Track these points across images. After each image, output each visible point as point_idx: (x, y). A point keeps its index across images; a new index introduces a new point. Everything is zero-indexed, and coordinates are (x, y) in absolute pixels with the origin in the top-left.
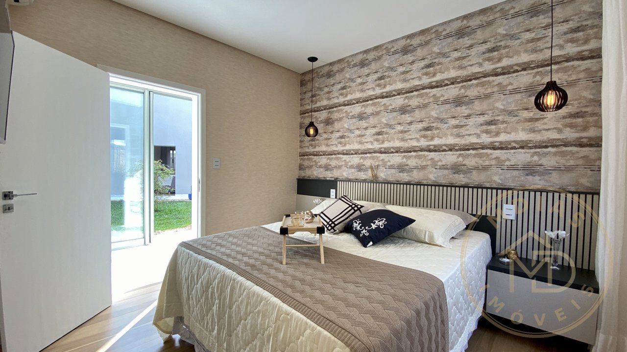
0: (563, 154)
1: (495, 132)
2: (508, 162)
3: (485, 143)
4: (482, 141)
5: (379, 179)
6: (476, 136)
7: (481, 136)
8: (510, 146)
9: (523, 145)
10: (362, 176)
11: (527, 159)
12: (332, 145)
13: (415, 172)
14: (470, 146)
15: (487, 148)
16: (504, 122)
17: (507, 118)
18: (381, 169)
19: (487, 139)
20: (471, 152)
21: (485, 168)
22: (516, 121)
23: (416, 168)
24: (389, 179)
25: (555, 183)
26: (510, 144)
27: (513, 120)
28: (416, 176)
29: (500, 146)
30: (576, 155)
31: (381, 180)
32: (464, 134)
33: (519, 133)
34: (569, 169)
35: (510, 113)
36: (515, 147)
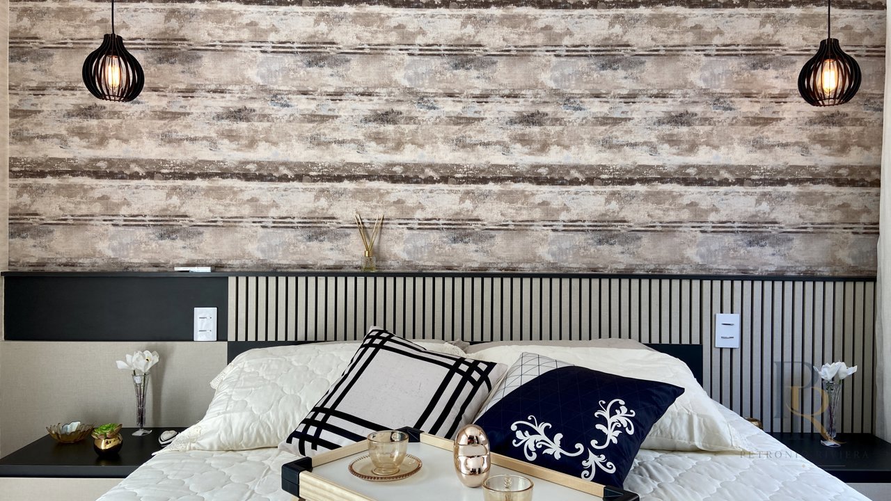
0: (809, 199)
1: (687, 141)
2: (714, 213)
3: (668, 169)
4: (660, 163)
5: (389, 262)
6: (648, 148)
7: (660, 151)
8: (717, 178)
9: (742, 177)
10: (326, 253)
11: (749, 209)
12: (193, 140)
13: (499, 239)
14: (636, 173)
15: (672, 180)
16: (706, 119)
17: (712, 112)
18: (394, 229)
19: (671, 157)
20: (638, 187)
21: (669, 229)
22: (728, 121)
23: (503, 227)
24: (421, 263)
25: (797, 261)
26: (717, 173)
27: (722, 117)
28: (502, 251)
29: (697, 177)
30: (831, 202)
31: (394, 265)
32: (621, 140)
33: (734, 148)
34: (819, 231)
35: (718, 100)
36: (727, 179)
